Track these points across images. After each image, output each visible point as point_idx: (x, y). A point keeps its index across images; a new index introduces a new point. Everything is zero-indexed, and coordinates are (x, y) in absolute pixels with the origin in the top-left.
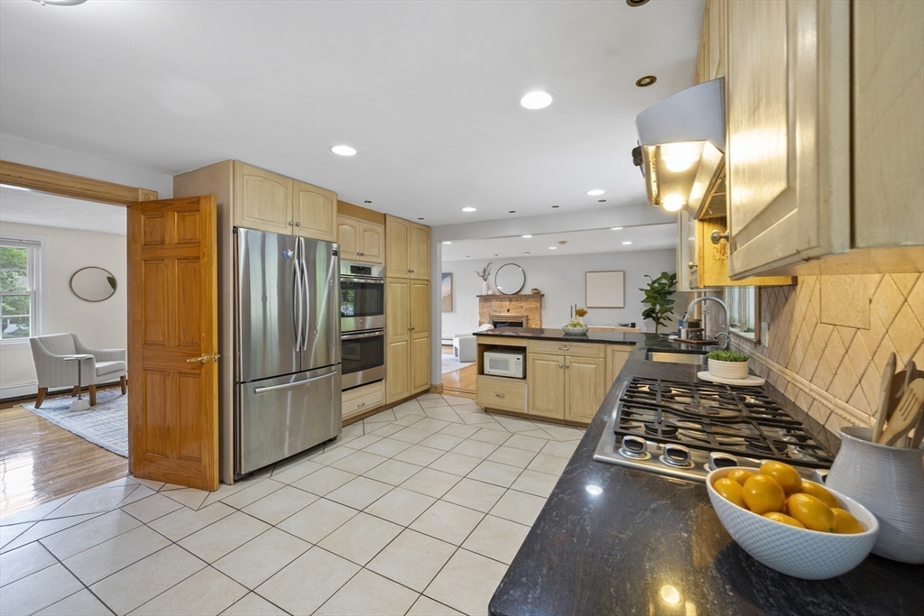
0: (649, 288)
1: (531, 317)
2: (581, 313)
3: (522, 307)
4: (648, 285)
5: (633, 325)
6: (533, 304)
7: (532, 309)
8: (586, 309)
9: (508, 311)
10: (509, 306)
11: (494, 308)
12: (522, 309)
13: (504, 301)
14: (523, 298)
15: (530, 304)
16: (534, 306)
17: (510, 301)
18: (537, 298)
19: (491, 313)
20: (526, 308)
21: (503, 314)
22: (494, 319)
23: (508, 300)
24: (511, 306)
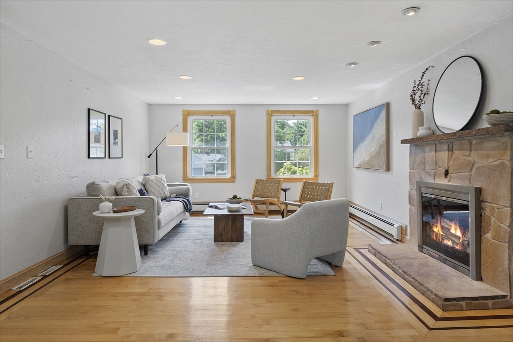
3: (471, 165)
6: (494, 155)
7: (492, 170)
9: (447, 173)
10: (449, 162)
11: (427, 168)
12: (471, 171)
13: (441, 150)
14: (474, 142)
15: (488, 156)
16: (497, 163)
17: (451, 150)
18: (503, 139)
19: (423, 176)
20: (478, 169)
21: (438, 181)
22: (423, 190)
23: (446, 147)
24: (451, 163)
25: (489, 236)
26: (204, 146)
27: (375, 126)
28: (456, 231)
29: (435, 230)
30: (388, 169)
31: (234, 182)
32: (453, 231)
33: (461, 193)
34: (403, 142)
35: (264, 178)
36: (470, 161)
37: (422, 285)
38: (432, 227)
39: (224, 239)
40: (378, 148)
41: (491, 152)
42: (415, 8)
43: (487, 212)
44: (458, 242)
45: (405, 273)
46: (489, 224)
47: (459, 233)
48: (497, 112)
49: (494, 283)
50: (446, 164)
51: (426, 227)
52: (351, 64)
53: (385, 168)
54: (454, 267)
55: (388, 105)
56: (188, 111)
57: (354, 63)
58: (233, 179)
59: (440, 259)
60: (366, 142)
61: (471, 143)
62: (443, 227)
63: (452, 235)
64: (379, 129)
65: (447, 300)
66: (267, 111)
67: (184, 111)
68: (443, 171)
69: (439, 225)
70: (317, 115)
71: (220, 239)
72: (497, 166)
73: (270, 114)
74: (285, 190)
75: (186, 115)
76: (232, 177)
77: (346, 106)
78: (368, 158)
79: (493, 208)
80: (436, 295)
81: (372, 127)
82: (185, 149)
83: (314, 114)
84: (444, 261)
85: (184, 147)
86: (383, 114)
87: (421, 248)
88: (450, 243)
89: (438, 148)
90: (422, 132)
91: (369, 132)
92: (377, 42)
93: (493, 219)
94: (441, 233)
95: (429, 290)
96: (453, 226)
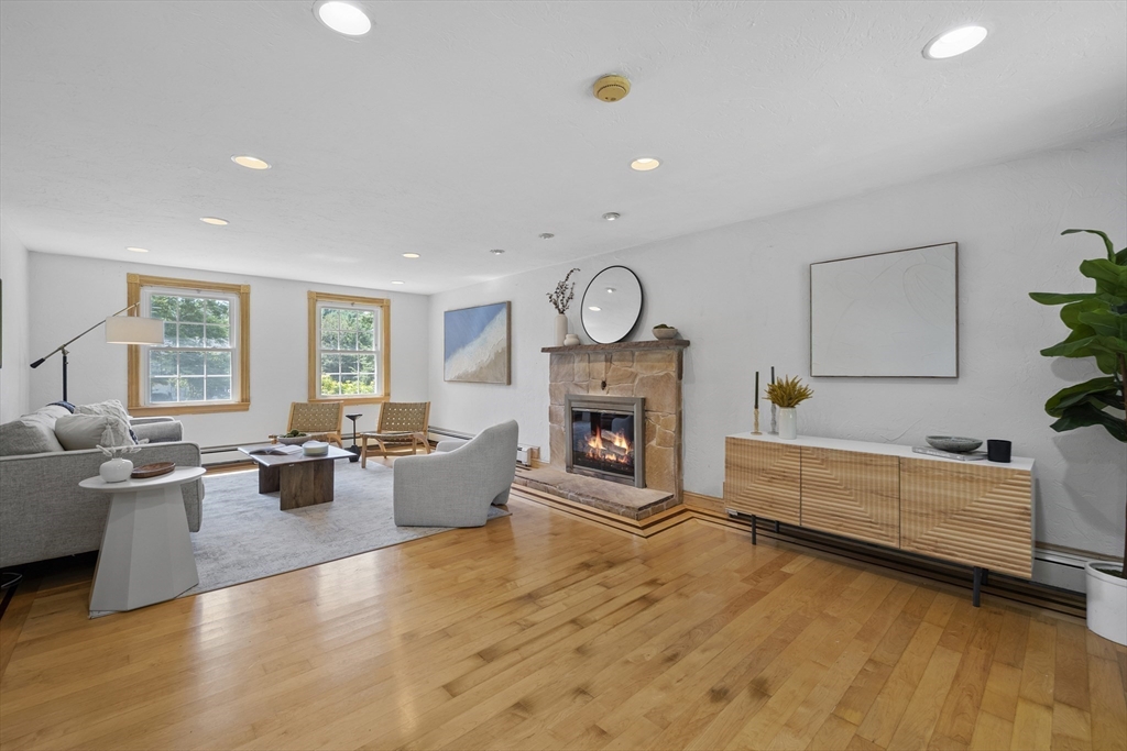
0: (1089, 286)
1: (652, 405)
2: (787, 396)
3: (633, 376)
4: (1088, 268)
5: (1000, 450)
6: (658, 366)
7: (657, 380)
8: (803, 384)
9: (604, 385)
10: (606, 373)
11: (576, 379)
12: (633, 382)
13: (595, 361)
14: (637, 353)
15: (653, 368)
16: (661, 374)
17: (609, 360)
18: (668, 352)
19: (571, 389)
20: (641, 380)
21: (592, 393)
22: (573, 404)
23: (603, 357)
24: (609, 374)
25: (653, 443)
26: (178, 346)
27: (488, 329)
28: (620, 442)
29: (592, 444)
30: (509, 382)
31: (247, 409)
32: (617, 443)
33: (625, 404)
34: (544, 350)
35: (303, 400)
36: (632, 373)
37: (608, 502)
38: (587, 442)
39: (300, 501)
40: (493, 356)
41: (656, 364)
42: (616, 215)
43: (652, 420)
44: (622, 454)
45: (580, 495)
46: (654, 432)
47: (624, 445)
48: (664, 326)
49: (659, 487)
50: (603, 376)
51: (577, 442)
52: (497, 251)
53: (505, 381)
54: (616, 480)
55: (509, 305)
56: (140, 276)
57: (501, 251)
58: (245, 404)
59: (597, 476)
60: (470, 348)
61: (633, 355)
62: (604, 440)
63: (616, 447)
64: (496, 332)
65: (640, 509)
66: (310, 293)
67: (129, 276)
68: (600, 382)
69: (598, 439)
70: (389, 307)
71: (294, 503)
72: (662, 377)
73: (315, 298)
74: (353, 418)
75: (135, 285)
76: (243, 401)
77: (428, 298)
78: (474, 369)
79: (658, 416)
80: (627, 507)
81: (482, 329)
82: (133, 352)
83: (384, 304)
84: (603, 477)
85: (130, 347)
86: (503, 315)
87: (570, 469)
88: (613, 458)
89: (592, 358)
90: (569, 340)
91: (477, 336)
92: (549, 236)
93: (658, 427)
94: (602, 447)
95: (617, 505)
96: (617, 437)
